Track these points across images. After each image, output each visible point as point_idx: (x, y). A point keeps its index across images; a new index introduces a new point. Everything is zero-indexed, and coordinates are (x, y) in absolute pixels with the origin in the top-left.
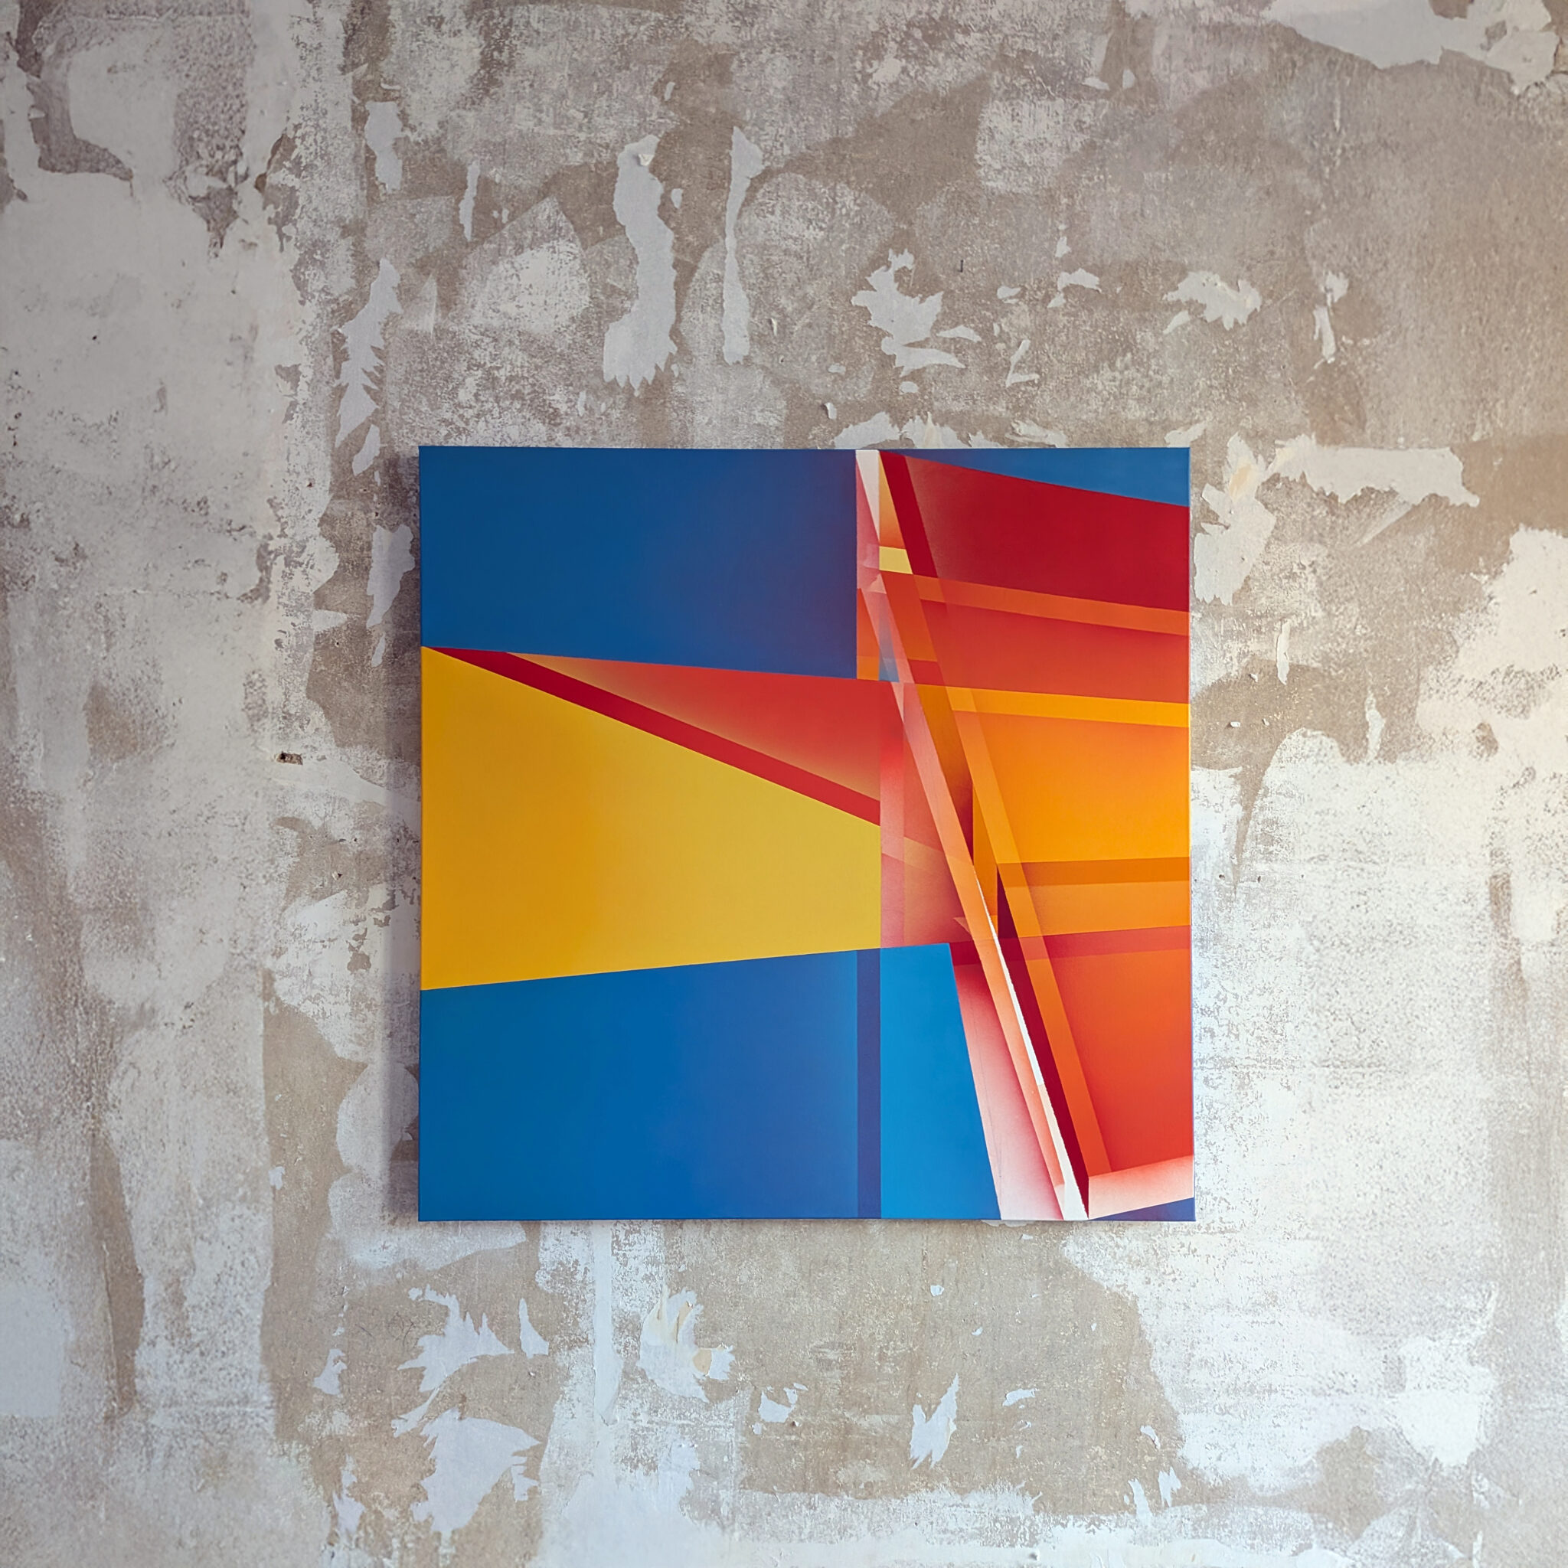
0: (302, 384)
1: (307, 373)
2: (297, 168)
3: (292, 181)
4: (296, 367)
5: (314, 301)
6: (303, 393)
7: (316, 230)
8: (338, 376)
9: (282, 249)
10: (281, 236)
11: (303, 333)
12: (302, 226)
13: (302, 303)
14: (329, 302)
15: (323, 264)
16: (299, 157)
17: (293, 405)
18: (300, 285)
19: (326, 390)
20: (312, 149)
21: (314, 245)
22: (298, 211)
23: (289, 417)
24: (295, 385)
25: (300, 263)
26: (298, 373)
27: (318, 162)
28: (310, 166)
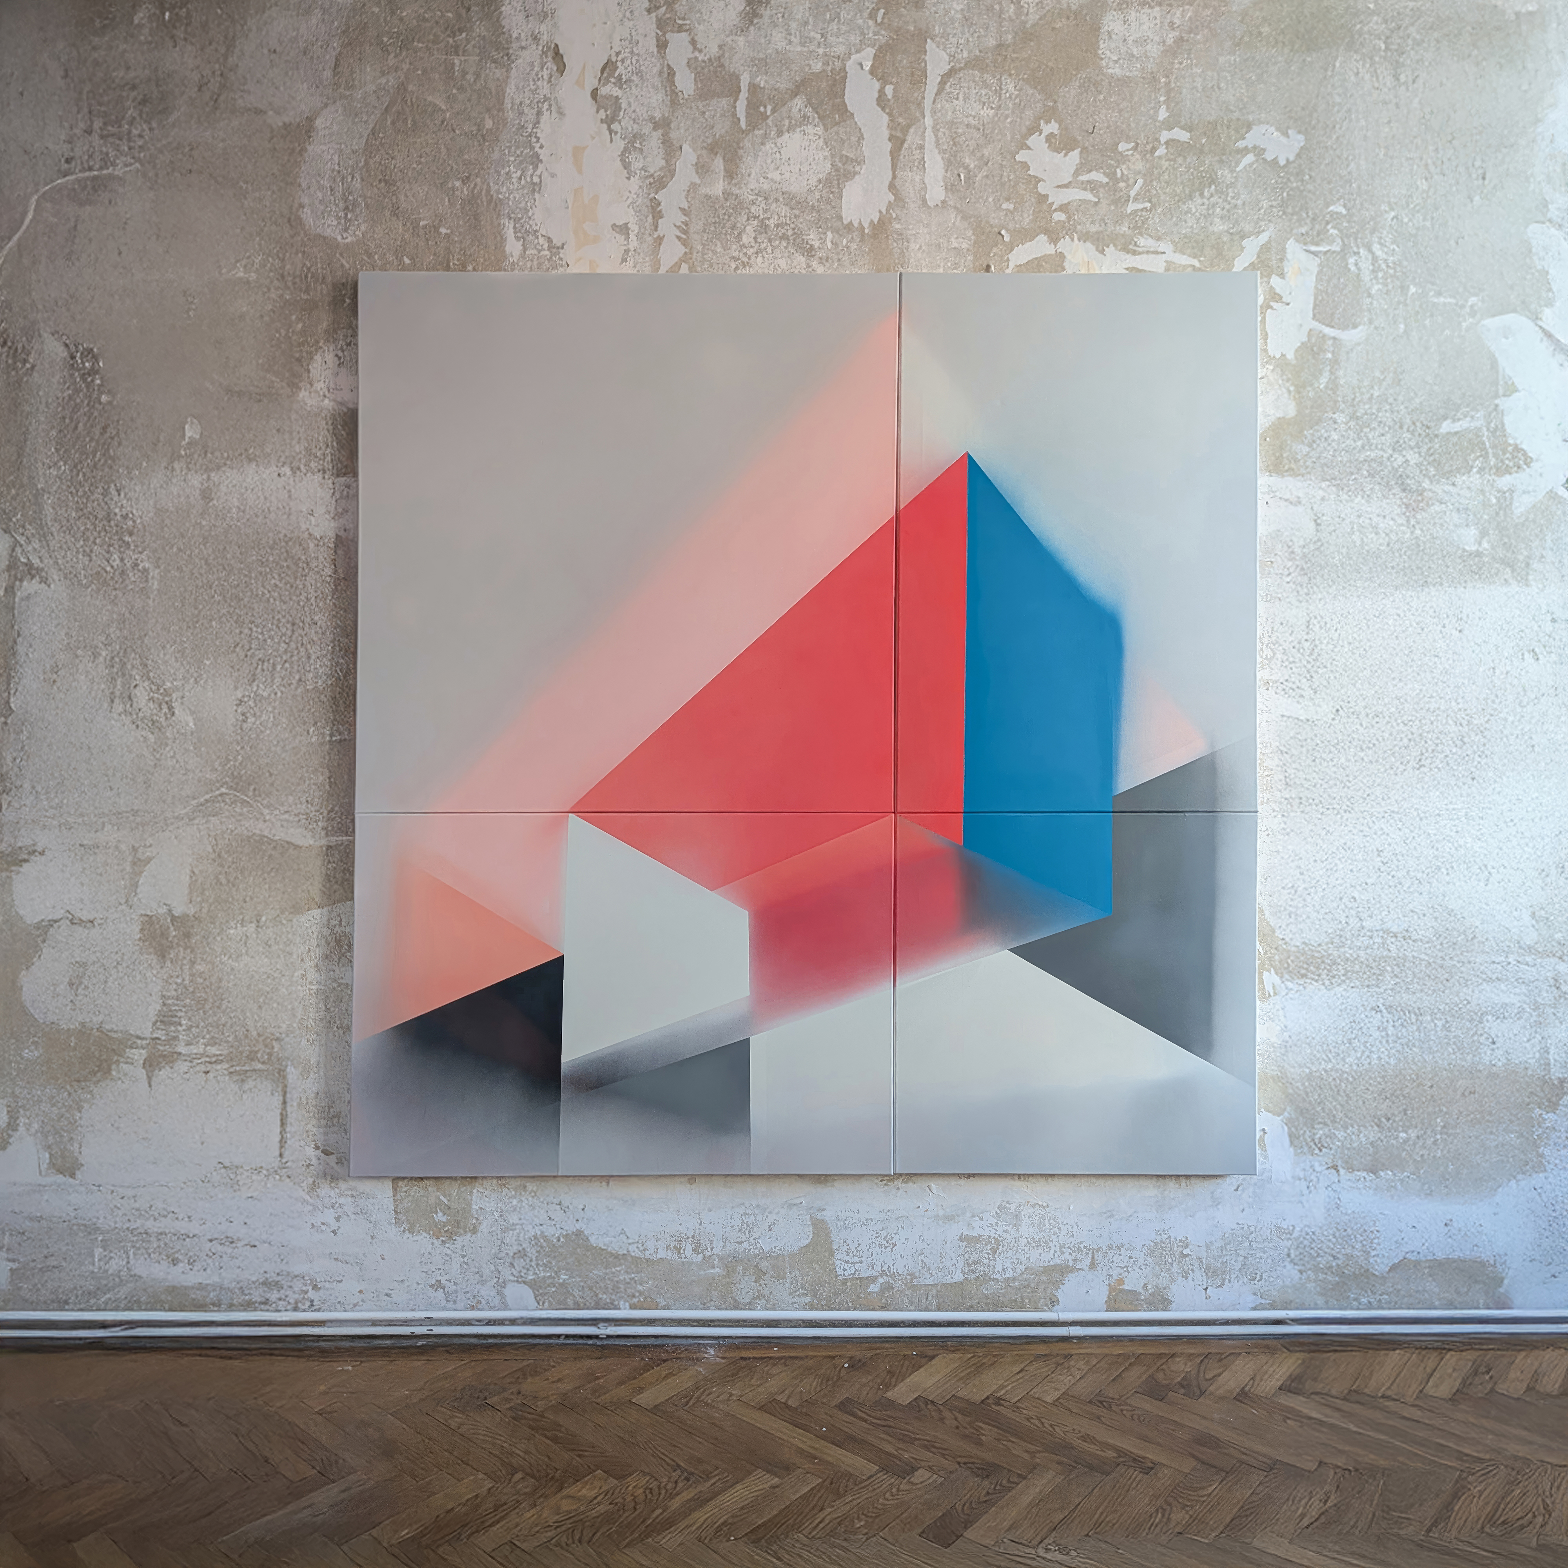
0: (632, 236)
1: (634, 228)
2: (619, 81)
3: (616, 92)
4: (626, 224)
5: (637, 177)
6: (634, 243)
7: (635, 126)
8: (656, 230)
9: (611, 141)
10: (611, 131)
11: (630, 200)
12: (625, 124)
13: (628, 178)
14: (647, 177)
15: (641, 150)
16: (620, 75)
17: (627, 251)
18: (626, 166)
19: (650, 239)
20: (630, 69)
21: (634, 136)
22: (622, 113)
23: (624, 260)
24: (628, 237)
25: (626, 150)
26: (628, 229)
27: (635, 78)
28: (629, 81)
